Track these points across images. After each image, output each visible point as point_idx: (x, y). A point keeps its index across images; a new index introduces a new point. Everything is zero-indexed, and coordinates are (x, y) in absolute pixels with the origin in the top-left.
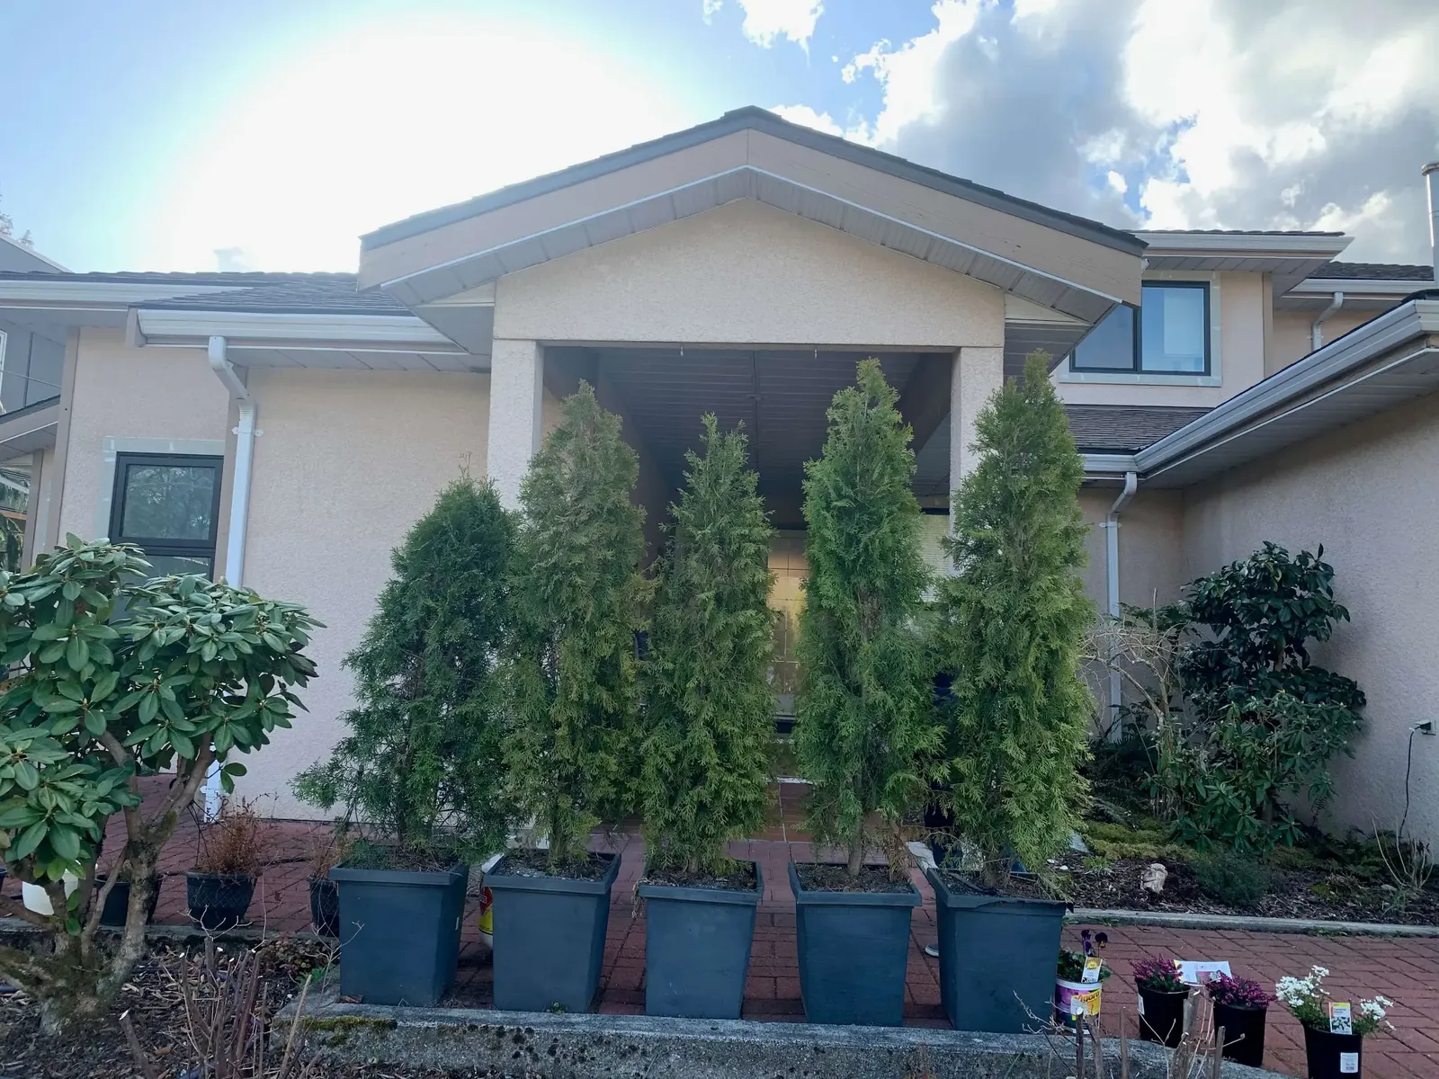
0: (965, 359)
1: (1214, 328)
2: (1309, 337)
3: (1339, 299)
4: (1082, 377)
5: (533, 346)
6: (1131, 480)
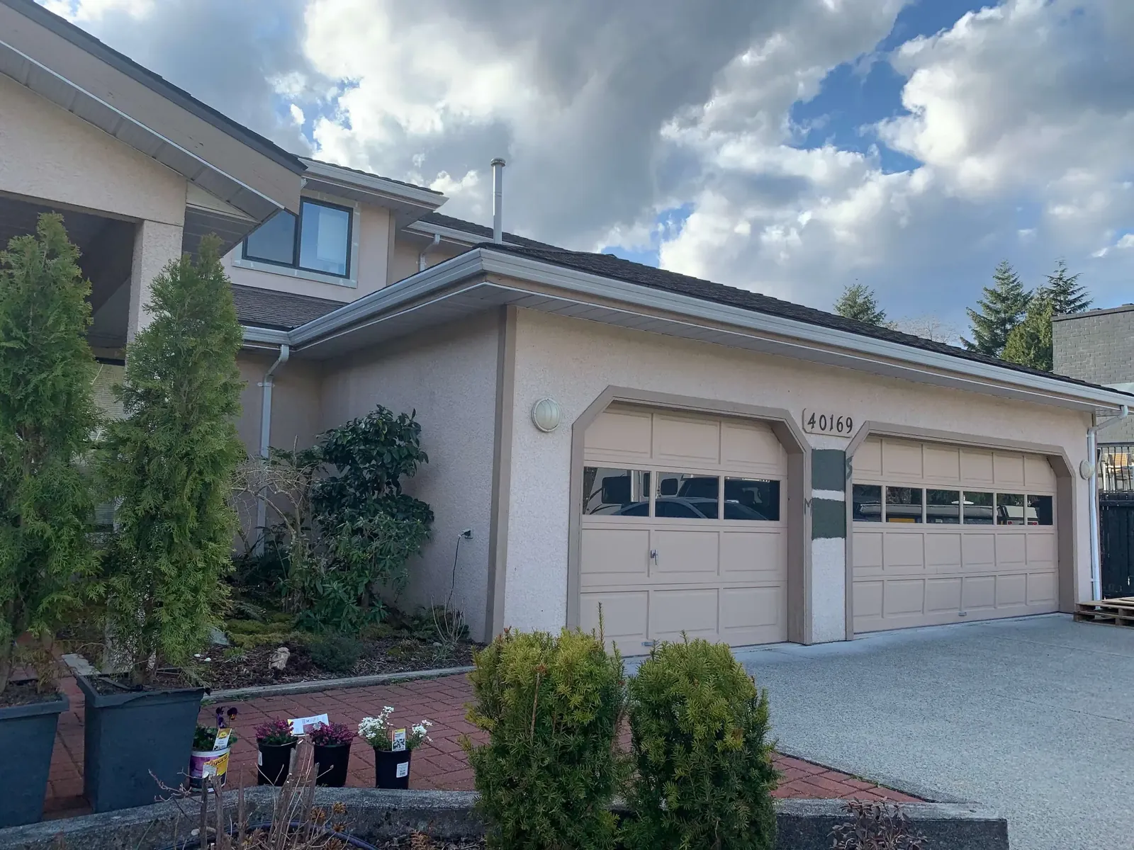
0: (148, 230)
1: (354, 244)
2: (417, 261)
3: (437, 239)
4: (252, 264)
6: (285, 351)
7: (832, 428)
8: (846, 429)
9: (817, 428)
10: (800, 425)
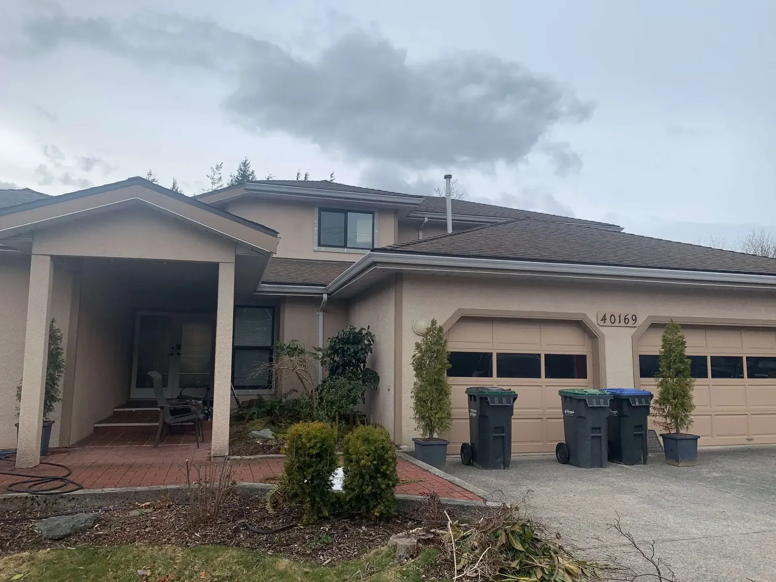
0: (221, 267)
1: (376, 231)
2: (417, 234)
3: (426, 220)
4: (323, 249)
5: (48, 258)
6: (325, 296)
7: (620, 322)
8: (631, 323)
9: (608, 322)
10: (596, 323)
